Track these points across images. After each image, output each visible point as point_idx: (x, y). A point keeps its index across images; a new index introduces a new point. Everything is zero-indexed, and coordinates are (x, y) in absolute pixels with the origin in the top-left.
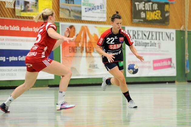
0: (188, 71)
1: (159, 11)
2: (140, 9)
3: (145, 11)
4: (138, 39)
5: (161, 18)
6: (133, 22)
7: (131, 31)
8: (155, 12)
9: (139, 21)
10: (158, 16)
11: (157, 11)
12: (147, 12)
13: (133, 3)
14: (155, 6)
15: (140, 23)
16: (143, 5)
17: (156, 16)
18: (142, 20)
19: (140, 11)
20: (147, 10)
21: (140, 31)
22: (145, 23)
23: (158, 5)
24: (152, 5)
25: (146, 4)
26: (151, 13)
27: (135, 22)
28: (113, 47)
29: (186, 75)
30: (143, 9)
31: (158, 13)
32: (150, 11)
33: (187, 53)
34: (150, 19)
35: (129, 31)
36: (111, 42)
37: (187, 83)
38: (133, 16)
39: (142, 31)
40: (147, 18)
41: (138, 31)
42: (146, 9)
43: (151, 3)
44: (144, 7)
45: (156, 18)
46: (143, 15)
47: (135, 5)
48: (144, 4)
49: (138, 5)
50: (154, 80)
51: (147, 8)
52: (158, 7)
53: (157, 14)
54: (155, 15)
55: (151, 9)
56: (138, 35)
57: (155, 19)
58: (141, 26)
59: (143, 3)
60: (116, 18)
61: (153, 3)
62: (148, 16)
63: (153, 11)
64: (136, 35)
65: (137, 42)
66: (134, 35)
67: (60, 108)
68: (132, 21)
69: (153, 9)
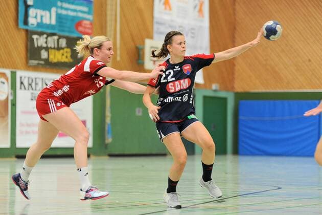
0: (109, 140)
1: (69, 50)
2: (39, 45)
3: (47, 49)
4: (36, 90)
5: (71, 60)
6: (29, 65)
7: (25, 77)
8: (61, 51)
9: (38, 64)
10: (67, 57)
11: (66, 50)
12: (50, 50)
13: (29, 36)
14: (63, 43)
15: (40, 66)
16: (45, 40)
17: (64, 57)
18: (42, 62)
19: (40, 48)
20: (51, 48)
21: (39, 79)
22: (48, 67)
23: (67, 40)
24: (58, 40)
25: (49, 38)
26: (57, 52)
27: (31, 64)
28: (174, 86)
29: (106, 146)
30: (45, 45)
31: (67, 52)
32: (54, 48)
33: (108, 114)
34: (55, 61)
35: (23, 78)
36: (169, 79)
37: (107, 158)
38: (29, 55)
39: (42, 79)
40: (50, 60)
41: (36, 79)
42: (49, 46)
43: (56, 38)
44: (46, 42)
45: (64, 59)
46: (44, 54)
47: (33, 39)
48: (47, 38)
49: (37, 39)
50: (59, 153)
51: (51, 44)
52: (67, 43)
53: (65, 54)
54: (63, 55)
55: (56, 46)
56: (36, 84)
57: (63, 61)
58: (41, 71)
59: (45, 36)
60: (173, 35)
61: (60, 37)
62: (51, 57)
63: (59, 48)
64: (33, 85)
65: (34, 95)
66: (30, 85)
67: (85, 197)
68: (27, 62)
69: (60, 46)
